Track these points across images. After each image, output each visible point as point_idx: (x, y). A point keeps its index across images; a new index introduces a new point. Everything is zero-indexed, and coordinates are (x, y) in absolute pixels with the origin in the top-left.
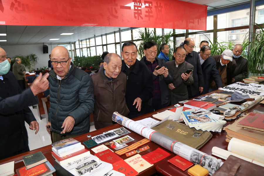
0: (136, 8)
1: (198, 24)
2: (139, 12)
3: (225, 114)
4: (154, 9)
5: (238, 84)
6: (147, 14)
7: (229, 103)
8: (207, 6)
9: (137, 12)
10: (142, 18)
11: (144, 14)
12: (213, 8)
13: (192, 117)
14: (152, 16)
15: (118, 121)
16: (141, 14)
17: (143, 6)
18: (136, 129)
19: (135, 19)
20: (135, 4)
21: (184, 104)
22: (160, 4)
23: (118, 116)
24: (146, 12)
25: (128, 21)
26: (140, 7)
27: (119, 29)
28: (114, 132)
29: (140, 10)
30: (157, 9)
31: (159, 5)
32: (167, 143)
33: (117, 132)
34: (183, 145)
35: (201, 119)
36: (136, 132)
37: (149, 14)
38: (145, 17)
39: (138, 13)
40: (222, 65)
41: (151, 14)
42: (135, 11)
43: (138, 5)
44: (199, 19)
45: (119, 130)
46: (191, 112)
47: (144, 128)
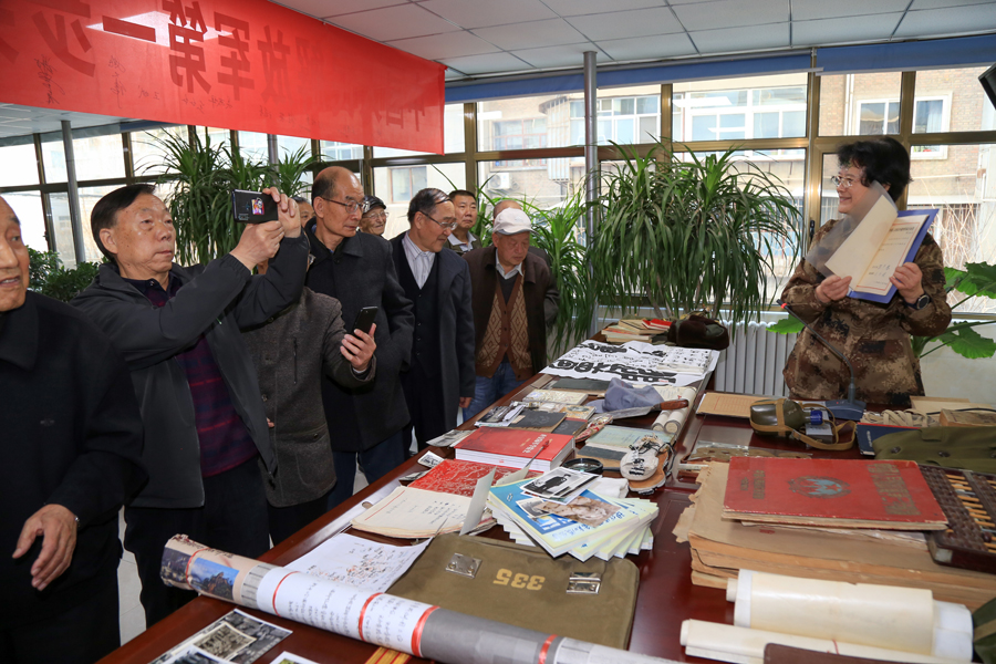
0: (180, 39)
1: (418, 129)
2: (195, 58)
3: (631, 473)
4: (253, 53)
5: (592, 346)
6: (229, 71)
7: (608, 424)
8: (446, 67)
9: (182, 55)
10: (206, 87)
11: (213, 68)
12: (461, 77)
13: (540, 507)
14: (250, 84)
15: (206, 583)
16: (204, 70)
17: (211, 34)
18: (328, 611)
19: (176, 86)
20: (173, 19)
21: (453, 450)
22: (280, 35)
23: (199, 561)
24: (224, 61)
25: (146, 94)
26: (199, 37)
27: (65, 123)
28: (202, 647)
29: (199, 51)
30: (268, 54)
31: (274, 39)
32: (515, 657)
33: (218, 644)
34: (592, 653)
35: (578, 511)
36: (328, 626)
37: (235, 72)
38: (220, 81)
39: (187, 58)
40: (506, 278)
41: (242, 73)
42: (173, 53)
43: (188, 26)
44: (420, 113)
45: (226, 632)
46: (522, 488)
47: (369, 601)
